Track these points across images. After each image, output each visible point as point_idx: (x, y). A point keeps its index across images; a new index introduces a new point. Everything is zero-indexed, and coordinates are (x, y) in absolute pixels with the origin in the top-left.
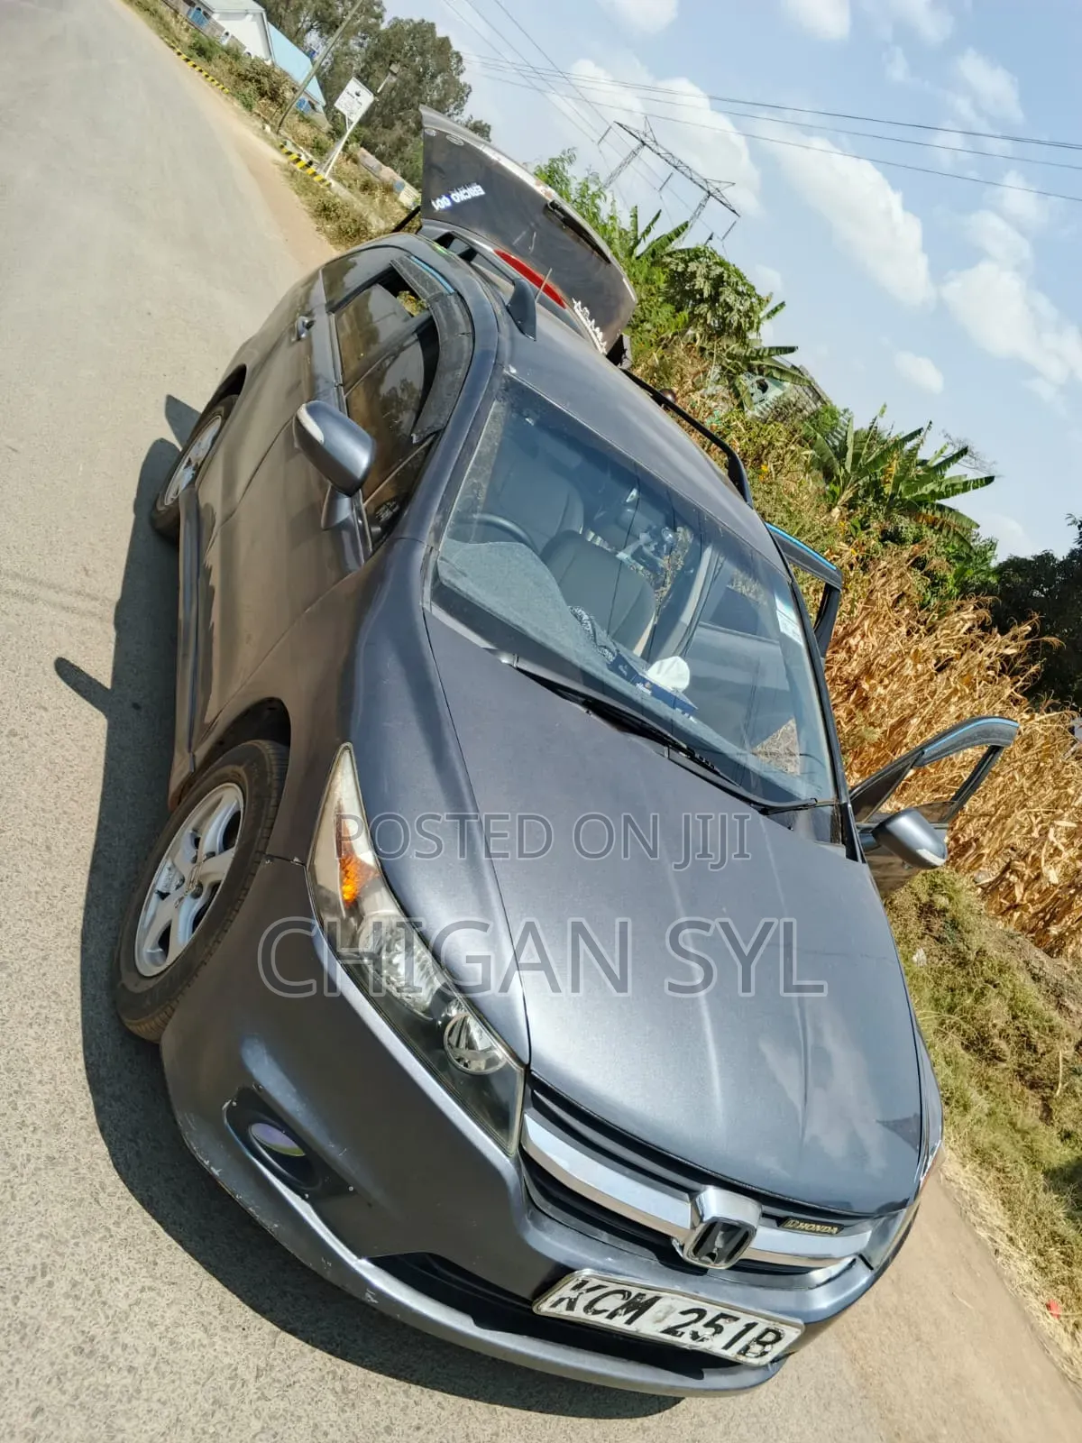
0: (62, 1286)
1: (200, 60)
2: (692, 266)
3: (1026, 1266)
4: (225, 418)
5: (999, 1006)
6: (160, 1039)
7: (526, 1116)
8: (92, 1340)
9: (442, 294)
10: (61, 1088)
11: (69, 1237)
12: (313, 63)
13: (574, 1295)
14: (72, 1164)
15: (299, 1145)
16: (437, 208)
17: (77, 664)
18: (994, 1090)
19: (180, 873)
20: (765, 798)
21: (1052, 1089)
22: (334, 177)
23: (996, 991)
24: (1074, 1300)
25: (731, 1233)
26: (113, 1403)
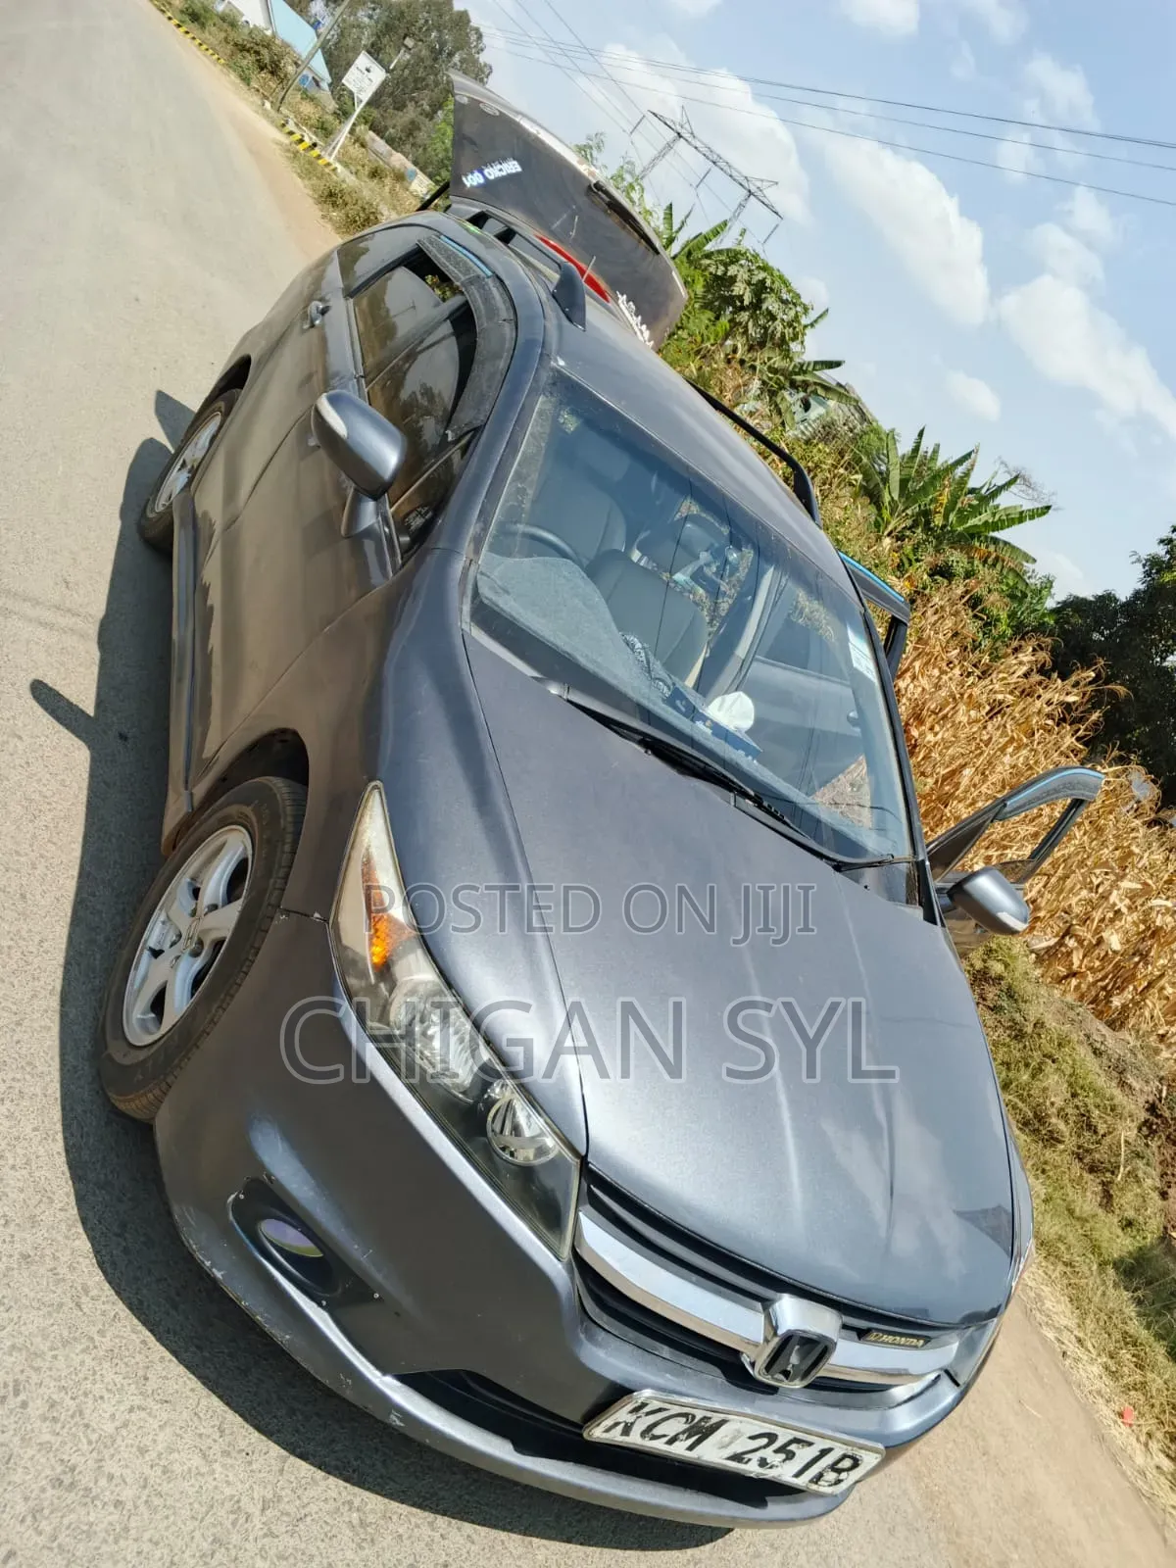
0: (37, 1407)
1: (194, 26)
2: (732, 270)
3: (1096, 1369)
4: (226, 414)
5: (1058, 1082)
6: (153, 1118)
7: (581, 1214)
8: (73, 1469)
9: (478, 277)
10: (37, 1174)
11: (46, 1349)
12: (318, 36)
13: (630, 1418)
14: (49, 1263)
15: (315, 1244)
16: (468, 184)
17: (57, 688)
18: (1051, 1173)
19: (177, 927)
20: (838, 852)
21: (1113, 1173)
22: (340, 161)
23: (1054, 1066)
24: (1147, 1407)
25: (807, 1347)
26: (96, 1544)
